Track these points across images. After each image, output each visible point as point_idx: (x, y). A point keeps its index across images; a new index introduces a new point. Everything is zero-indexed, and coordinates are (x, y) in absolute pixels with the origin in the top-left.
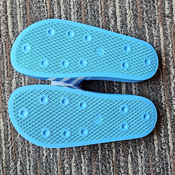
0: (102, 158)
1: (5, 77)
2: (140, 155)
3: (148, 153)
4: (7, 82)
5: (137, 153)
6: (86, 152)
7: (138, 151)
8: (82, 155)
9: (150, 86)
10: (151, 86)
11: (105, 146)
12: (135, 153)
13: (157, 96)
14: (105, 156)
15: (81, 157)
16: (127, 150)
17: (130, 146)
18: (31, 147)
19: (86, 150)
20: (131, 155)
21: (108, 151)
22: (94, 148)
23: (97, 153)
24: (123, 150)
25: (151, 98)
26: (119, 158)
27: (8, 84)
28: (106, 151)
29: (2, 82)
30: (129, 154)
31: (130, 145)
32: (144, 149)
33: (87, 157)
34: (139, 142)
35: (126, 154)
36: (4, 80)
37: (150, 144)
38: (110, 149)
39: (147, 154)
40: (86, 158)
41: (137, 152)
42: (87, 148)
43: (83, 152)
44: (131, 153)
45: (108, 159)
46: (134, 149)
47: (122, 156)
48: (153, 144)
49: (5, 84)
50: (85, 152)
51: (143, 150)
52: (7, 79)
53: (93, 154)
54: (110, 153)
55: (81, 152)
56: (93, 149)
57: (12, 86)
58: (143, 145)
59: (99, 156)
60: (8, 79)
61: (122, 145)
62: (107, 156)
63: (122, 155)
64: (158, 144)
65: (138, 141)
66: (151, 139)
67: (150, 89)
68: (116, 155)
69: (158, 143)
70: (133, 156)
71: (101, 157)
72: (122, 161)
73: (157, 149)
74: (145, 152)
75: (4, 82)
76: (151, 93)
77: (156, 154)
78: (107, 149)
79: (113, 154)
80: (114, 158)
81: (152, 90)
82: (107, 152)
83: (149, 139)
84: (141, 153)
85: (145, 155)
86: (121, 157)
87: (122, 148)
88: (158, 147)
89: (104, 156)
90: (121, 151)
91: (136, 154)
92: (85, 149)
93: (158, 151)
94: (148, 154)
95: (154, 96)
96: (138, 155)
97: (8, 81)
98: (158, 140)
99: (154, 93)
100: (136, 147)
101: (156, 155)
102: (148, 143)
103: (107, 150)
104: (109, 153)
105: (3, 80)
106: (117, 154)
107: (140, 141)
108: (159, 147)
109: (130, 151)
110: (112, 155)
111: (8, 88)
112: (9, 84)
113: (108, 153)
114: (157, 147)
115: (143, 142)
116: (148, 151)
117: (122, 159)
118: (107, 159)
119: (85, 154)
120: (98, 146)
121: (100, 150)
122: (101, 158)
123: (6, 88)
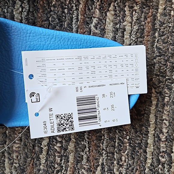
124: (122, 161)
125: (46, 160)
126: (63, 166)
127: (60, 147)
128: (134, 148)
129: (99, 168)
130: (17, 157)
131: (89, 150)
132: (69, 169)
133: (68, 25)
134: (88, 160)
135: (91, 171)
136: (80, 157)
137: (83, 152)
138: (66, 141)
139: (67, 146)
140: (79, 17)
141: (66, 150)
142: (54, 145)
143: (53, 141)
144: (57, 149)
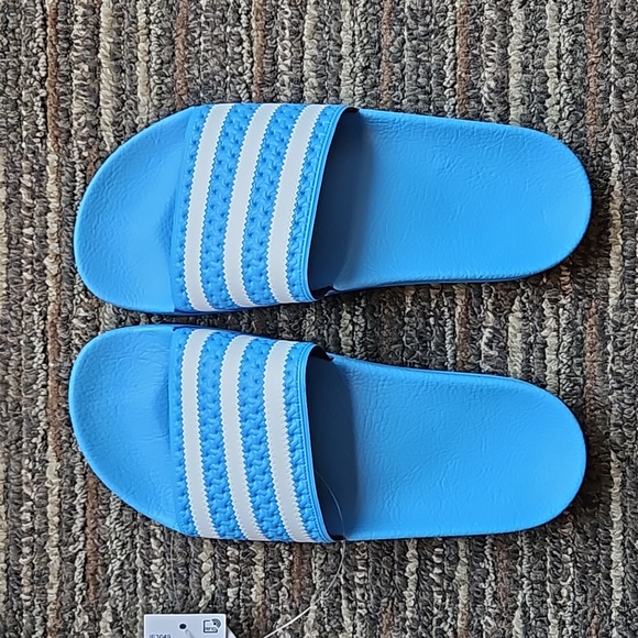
0: (416, 617)
1: (75, 292)
2: (555, 616)
3: (586, 608)
4: (83, 314)
5: (547, 608)
6: (362, 591)
7: (549, 600)
8: (344, 602)
9: (611, 369)
10: (614, 368)
11: (431, 575)
12: (537, 608)
13: (633, 404)
14: (429, 611)
15: (340, 610)
16: (511, 596)
17: (524, 579)
18: (158, 561)
19: (361, 586)
20: (525, 612)
21: (443, 593)
22: (392, 580)
23: (402, 598)
24: (495, 593)
25: (610, 411)
26: (479, 621)
27: (85, 320)
28: (432, 592)
29: (64, 310)
30: (516, 608)
31: (523, 576)
32: (572, 595)
33: (364, 612)
34: (556, 566)
35: (506, 607)
36: (69, 306)
37: (594, 579)
38: (449, 585)
39: (580, 612)
40: (361, 614)
41: (546, 602)
42: (365, 578)
43: (349, 591)
44: (524, 604)
45: (439, 621)
46: (536, 592)
47: (490, 616)
48: (608, 577)
49: (75, 321)
50: (358, 593)
51: (569, 597)
52: (82, 300)
53: (385, 600)
54: (448, 600)
55: (342, 592)
56: (386, 581)
57: (101, 327)
58: (570, 580)
59: (405, 609)
60: (86, 300)
61: (494, 574)
62: (435, 611)
63: (490, 610)
64: (623, 581)
65: (551, 562)
66: (599, 559)
67: (610, 376)
68: (469, 611)
69: (623, 574)
70: (532, 616)
71: (413, 612)
72: (489, 633)
73: (617, 596)
74: (574, 606)
75: (71, 312)
76: (615, 394)
77: (615, 614)
78: (438, 585)
79: (460, 605)
80: (462, 620)
81: (619, 382)
82: (438, 598)
83: (593, 561)
84: (562, 607)
85: (576, 616)
86: (487, 618)
87: (493, 584)
88: (624, 590)
89: (424, 610)
90: (488, 596)
91: (543, 611)
92: (356, 580)
93: (622, 603)
94: (586, 613)
95: (622, 404)
96: (549, 615)
97: (87, 311)
98: (624, 566)
99: (625, 396)
100: (544, 584)
101: (613, 617)
102: (587, 573)
103: (438, 589)
104: (444, 600)
105: (65, 305)
106: (474, 607)
107: (561, 562)
108: (627, 592)
109: (520, 597)
110: (454, 610)
111: (84, 337)
112: (89, 321)
113: (440, 601)
114: (618, 592)
115: (572, 569)
116: (586, 601)
117: (490, 625)
118: (434, 623)
119: (356, 600)
120: (405, 571)
121: (411, 587)
122: (412, 618)
123: (76, 334)
124: (561, 597)
125: (416, 601)
126: (447, 612)
127: (440, 574)
128: (584, 572)
129: (518, 613)
130: (363, 596)
131: (496, 577)
132: (459, 616)
133: (437, 346)
134: (495, 598)
135: (503, 619)
136: (478, 593)
137: (484, 582)
138: (451, 563)
139: (453, 572)
140: (457, 330)
141: (451, 579)
142: (429, 571)
143: (426, 564)
144: (435, 578)
